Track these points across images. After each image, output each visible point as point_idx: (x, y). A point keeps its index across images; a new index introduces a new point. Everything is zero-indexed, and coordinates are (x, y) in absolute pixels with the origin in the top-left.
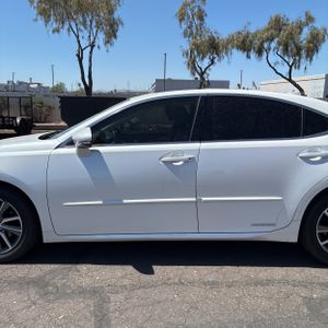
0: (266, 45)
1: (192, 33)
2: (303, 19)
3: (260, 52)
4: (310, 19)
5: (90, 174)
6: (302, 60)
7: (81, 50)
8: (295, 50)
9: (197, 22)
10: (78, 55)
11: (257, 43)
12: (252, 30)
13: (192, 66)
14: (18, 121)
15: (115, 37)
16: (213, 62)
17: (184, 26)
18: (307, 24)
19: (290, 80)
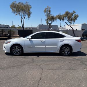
0: (64, 18)
1: (47, 15)
2: (73, 12)
3: (63, 20)
4: (74, 12)
5: (31, 43)
6: (73, 22)
7: (22, 19)
8: (71, 20)
9: (49, 13)
11: (62, 18)
12: (61, 15)
13: (47, 23)
14: (8, 35)
15: (30, 16)
16: (52, 22)
17: (46, 14)
18: (74, 14)
19: (70, 26)
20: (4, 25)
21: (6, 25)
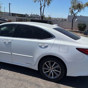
7: (41, 7)
10: (40, 8)
20: (34, 15)
21: (36, 15)
